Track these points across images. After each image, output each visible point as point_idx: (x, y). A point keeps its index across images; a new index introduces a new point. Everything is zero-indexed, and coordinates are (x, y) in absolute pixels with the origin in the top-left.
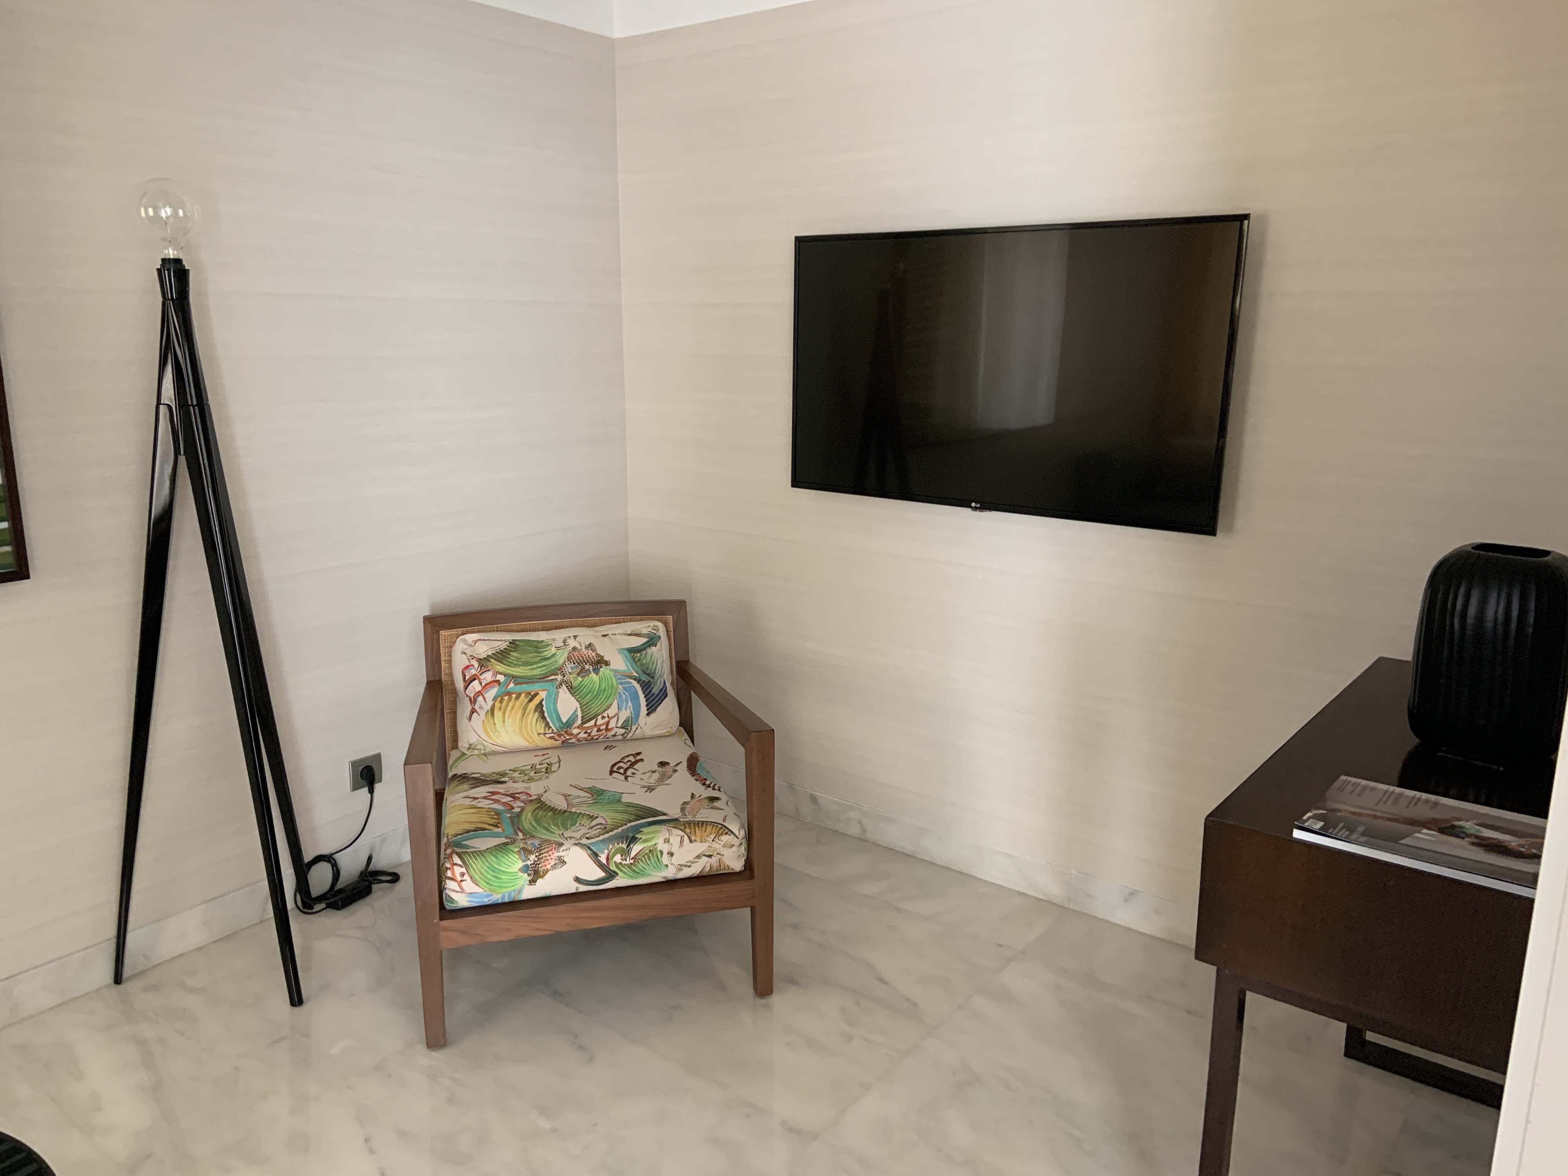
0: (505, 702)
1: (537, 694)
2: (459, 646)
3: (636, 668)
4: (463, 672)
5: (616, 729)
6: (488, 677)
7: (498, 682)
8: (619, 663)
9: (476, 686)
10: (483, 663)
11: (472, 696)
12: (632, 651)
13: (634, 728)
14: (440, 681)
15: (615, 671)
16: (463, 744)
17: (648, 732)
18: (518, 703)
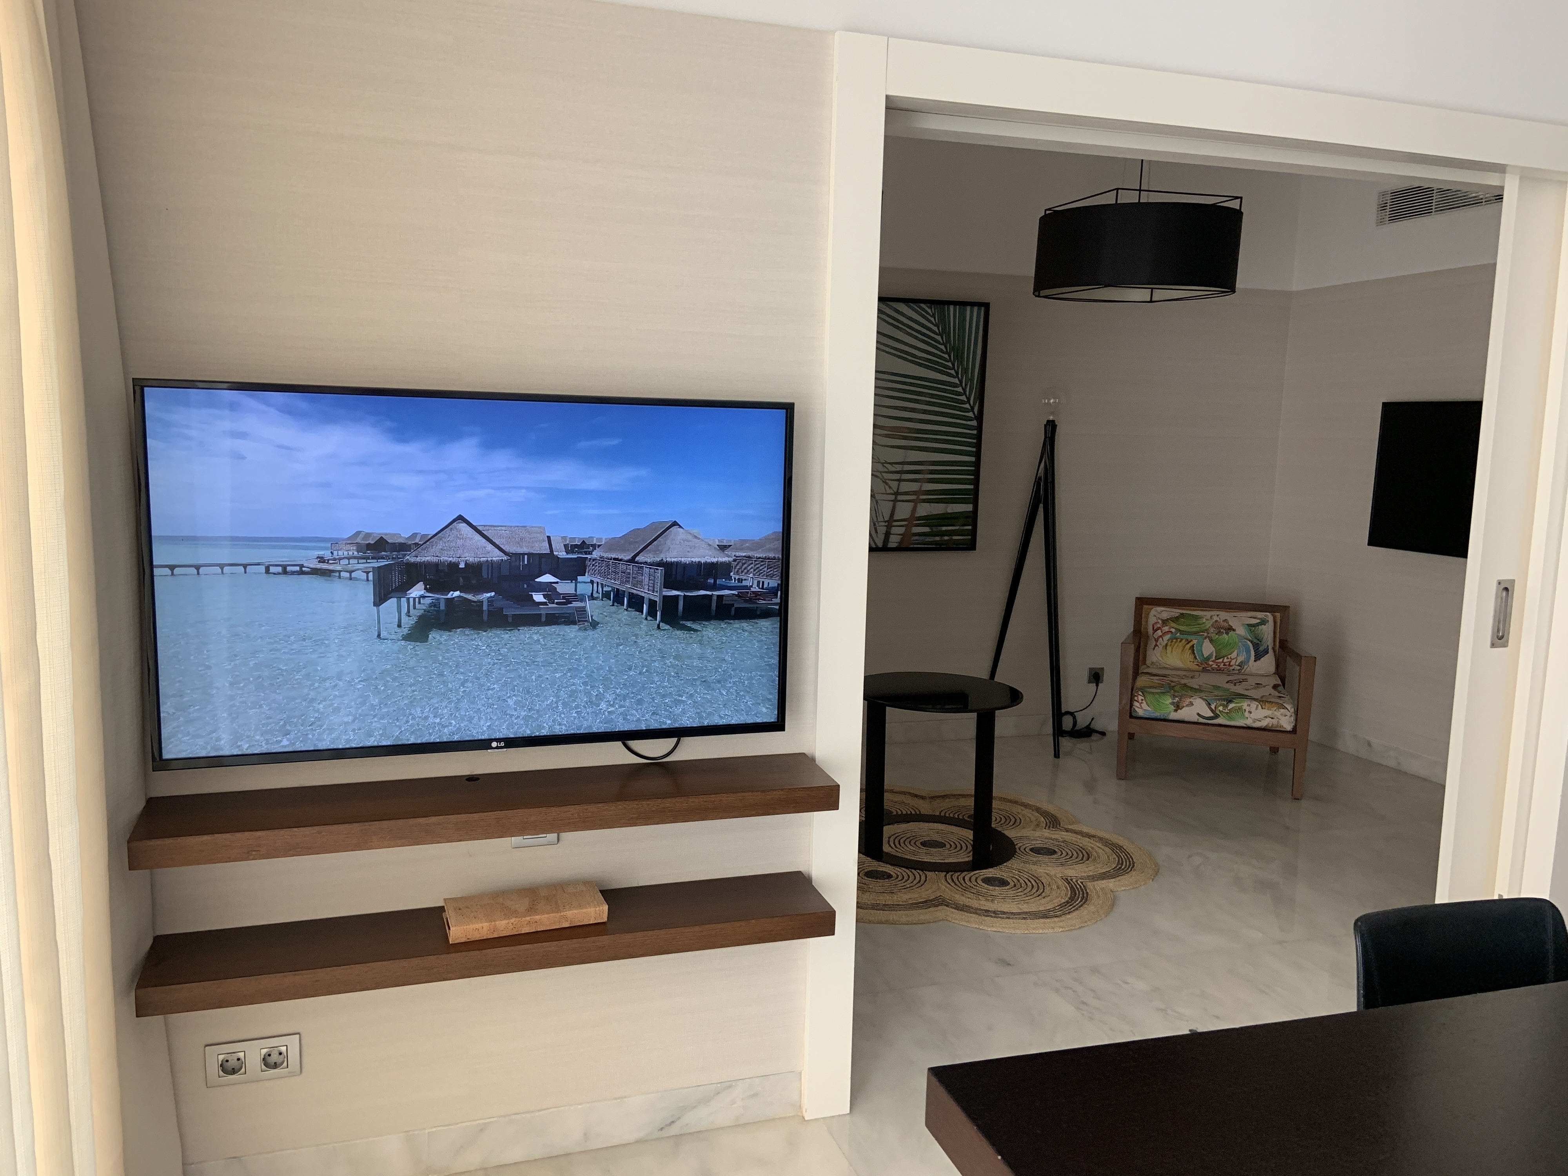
0: (1173, 643)
1: (1191, 641)
2: (1153, 612)
3: (1252, 636)
4: (1153, 626)
5: (1234, 666)
6: (1166, 629)
7: (1171, 632)
8: (1241, 631)
9: (1159, 633)
10: (1165, 622)
11: (1156, 638)
12: (1250, 625)
13: (1245, 667)
14: (1140, 631)
15: (1238, 635)
16: (1148, 662)
17: (1254, 671)
18: (1181, 644)
